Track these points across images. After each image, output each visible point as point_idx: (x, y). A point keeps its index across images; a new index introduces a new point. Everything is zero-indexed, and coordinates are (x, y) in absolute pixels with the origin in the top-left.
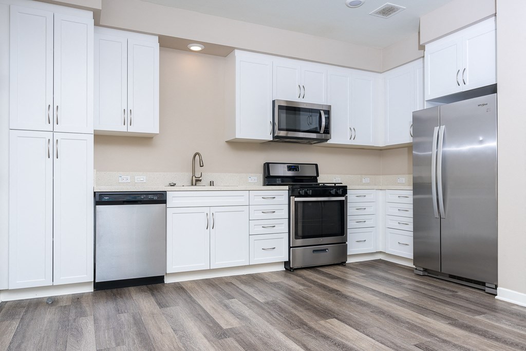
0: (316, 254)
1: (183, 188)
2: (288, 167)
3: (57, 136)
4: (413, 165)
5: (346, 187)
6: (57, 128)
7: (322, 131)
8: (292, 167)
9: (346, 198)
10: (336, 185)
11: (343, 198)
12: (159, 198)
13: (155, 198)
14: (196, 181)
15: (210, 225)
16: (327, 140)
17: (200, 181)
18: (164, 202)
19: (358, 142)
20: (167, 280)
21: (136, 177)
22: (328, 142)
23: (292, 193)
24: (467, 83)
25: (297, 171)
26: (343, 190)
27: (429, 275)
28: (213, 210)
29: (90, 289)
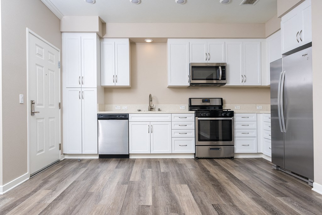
0: (212, 151)
1: (145, 112)
2: (203, 100)
3: (83, 90)
4: (271, 98)
5: (233, 111)
6: (83, 86)
7: (220, 79)
8: (205, 100)
9: (233, 119)
10: (228, 110)
11: (231, 119)
12: (125, 117)
13: (123, 117)
14: (151, 109)
15: (151, 131)
16: (225, 84)
17: (153, 108)
18: (128, 119)
19: (248, 83)
20: (131, 157)
21: (123, 107)
22: (226, 85)
23: (197, 115)
24: (303, 40)
25: (208, 102)
26: (232, 114)
27: (281, 170)
28: (152, 123)
29: (97, 157)
